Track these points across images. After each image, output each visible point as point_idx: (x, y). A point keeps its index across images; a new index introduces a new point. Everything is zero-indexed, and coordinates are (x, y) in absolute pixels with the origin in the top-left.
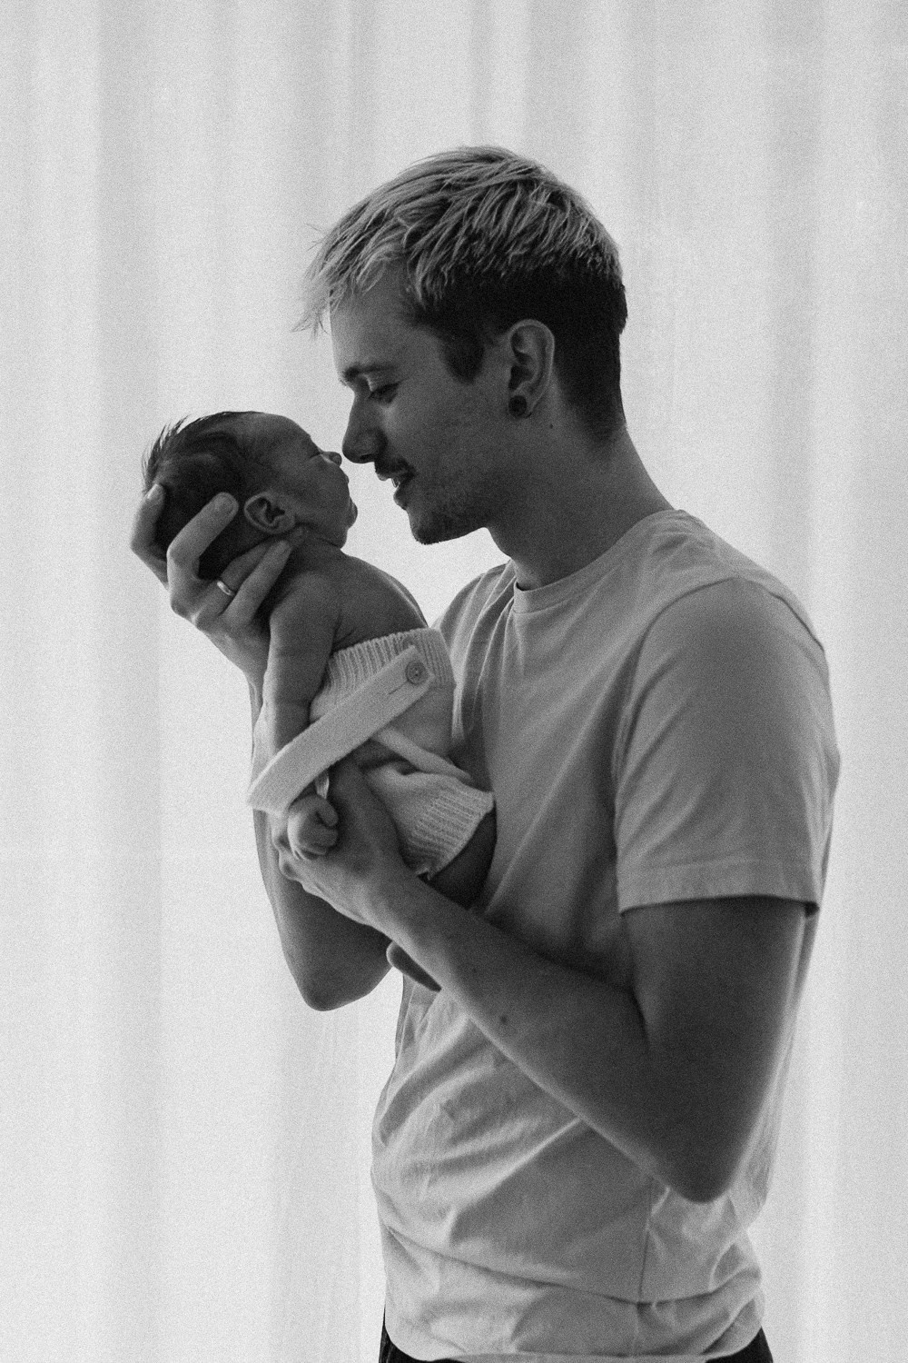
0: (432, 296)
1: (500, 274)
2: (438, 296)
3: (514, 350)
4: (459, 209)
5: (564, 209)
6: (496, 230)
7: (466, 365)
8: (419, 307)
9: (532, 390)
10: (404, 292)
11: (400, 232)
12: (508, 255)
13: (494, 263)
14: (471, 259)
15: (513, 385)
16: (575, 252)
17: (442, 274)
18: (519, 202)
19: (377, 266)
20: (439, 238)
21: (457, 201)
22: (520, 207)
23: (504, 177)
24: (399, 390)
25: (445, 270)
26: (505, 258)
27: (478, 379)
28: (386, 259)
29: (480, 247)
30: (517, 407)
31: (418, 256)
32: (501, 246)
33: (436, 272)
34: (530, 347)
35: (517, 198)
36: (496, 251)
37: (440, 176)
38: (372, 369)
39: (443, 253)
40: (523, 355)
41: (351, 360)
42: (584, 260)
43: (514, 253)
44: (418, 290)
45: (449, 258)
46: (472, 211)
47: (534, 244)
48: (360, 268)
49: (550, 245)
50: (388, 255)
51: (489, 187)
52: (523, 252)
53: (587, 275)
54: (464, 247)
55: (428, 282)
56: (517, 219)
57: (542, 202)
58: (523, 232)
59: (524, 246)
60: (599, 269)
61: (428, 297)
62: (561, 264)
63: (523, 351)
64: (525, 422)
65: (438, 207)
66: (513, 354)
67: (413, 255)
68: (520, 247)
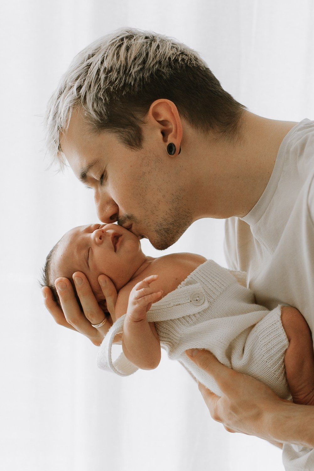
0: (101, 112)
1: (131, 83)
2: (104, 110)
3: (158, 121)
6: (119, 62)
7: (134, 141)
12: (132, 72)
15: (165, 140)
16: (170, 58)
17: (100, 98)
25: (101, 95)
27: (145, 145)
29: (114, 75)
30: (171, 150)
32: (126, 70)
33: (97, 99)
34: (165, 114)
35: (125, 45)
38: (89, 167)
39: (97, 86)
40: (163, 121)
43: (134, 71)
44: (93, 113)
46: (103, 61)
47: (144, 62)
52: (139, 68)
53: (182, 67)
55: (95, 105)
56: (129, 54)
58: (135, 59)
60: (187, 62)
61: (99, 114)
62: (164, 67)
63: (162, 119)
66: (157, 123)
67: (82, 98)
68: (136, 66)
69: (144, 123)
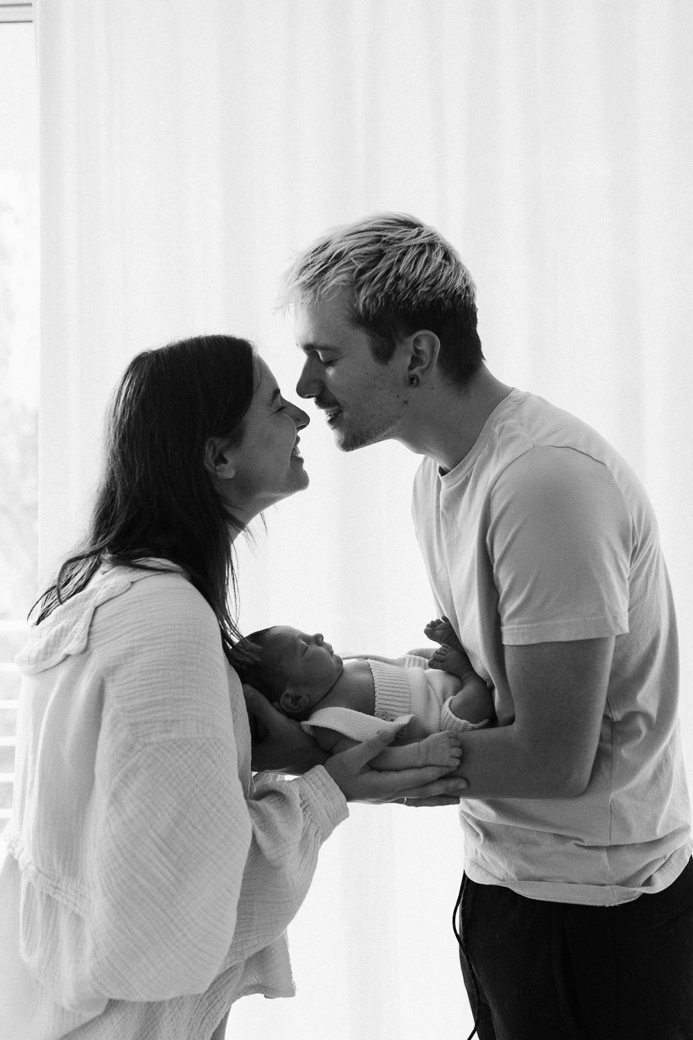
0: (369, 312)
1: (412, 302)
2: (373, 311)
3: (414, 347)
4: (390, 259)
5: (450, 264)
7: (384, 354)
8: (360, 316)
9: (423, 372)
10: (352, 305)
11: (352, 267)
12: (418, 290)
13: (409, 295)
14: (396, 292)
15: (411, 368)
16: (456, 291)
17: (377, 299)
18: (427, 258)
19: (335, 287)
20: (377, 274)
21: (389, 252)
22: (428, 261)
23: (419, 240)
24: (339, 362)
25: (380, 296)
26: (417, 292)
27: (391, 363)
28: (342, 283)
29: (402, 285)
30: (413, 381)
31: (362, 285)
32: (415, 284)
33: (373, 297)
34: (424, 346)
35: (426, 255)
36: (412, 286)
37: (378, 233)
38: (324, 348)
39: (378, 285)
40: (419, 350)
41: (311, 339)
42: (460, 296)
43: (422, 289)
44: (361, 306)
45: (382, 290)
46: (400, 261)
47: (433, 285)
48: (324, 286)
49: (442, 286)
50: (344, 281)
51: (409, 246)
52: (426, 290)
53: (461, 304)
54: (392, 284)
55: (368, 301)
56: (425, 269)
57: (439, 259)
58: (428, 277)
59: (428, 286)
61: (366, 311)
62: (447, 298)
63: (419, 348)
64: (416, 390)
65: (377, 255)
67: (359, 284)
68: (425, 286)
69: (401, 342)
